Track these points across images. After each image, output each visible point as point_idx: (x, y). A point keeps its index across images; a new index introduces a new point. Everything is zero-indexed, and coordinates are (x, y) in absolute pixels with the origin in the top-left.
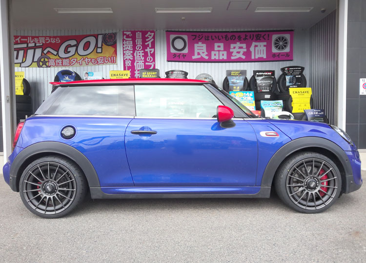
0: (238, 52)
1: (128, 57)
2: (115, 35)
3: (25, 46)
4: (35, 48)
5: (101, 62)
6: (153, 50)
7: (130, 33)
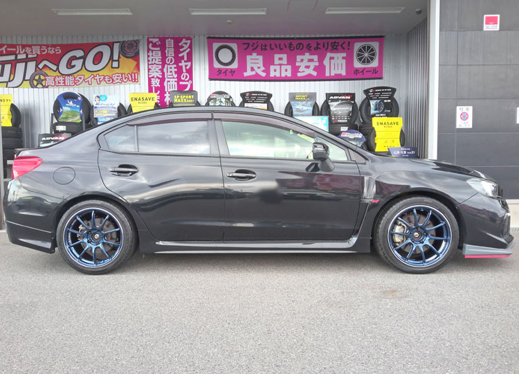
0: (308, 67)
1: (156, 75)
2: (137, 43)
3: (12, 57)
4: (26, 61)
5: (119, 81)
6: (189, 64)
7: (158, 40)
